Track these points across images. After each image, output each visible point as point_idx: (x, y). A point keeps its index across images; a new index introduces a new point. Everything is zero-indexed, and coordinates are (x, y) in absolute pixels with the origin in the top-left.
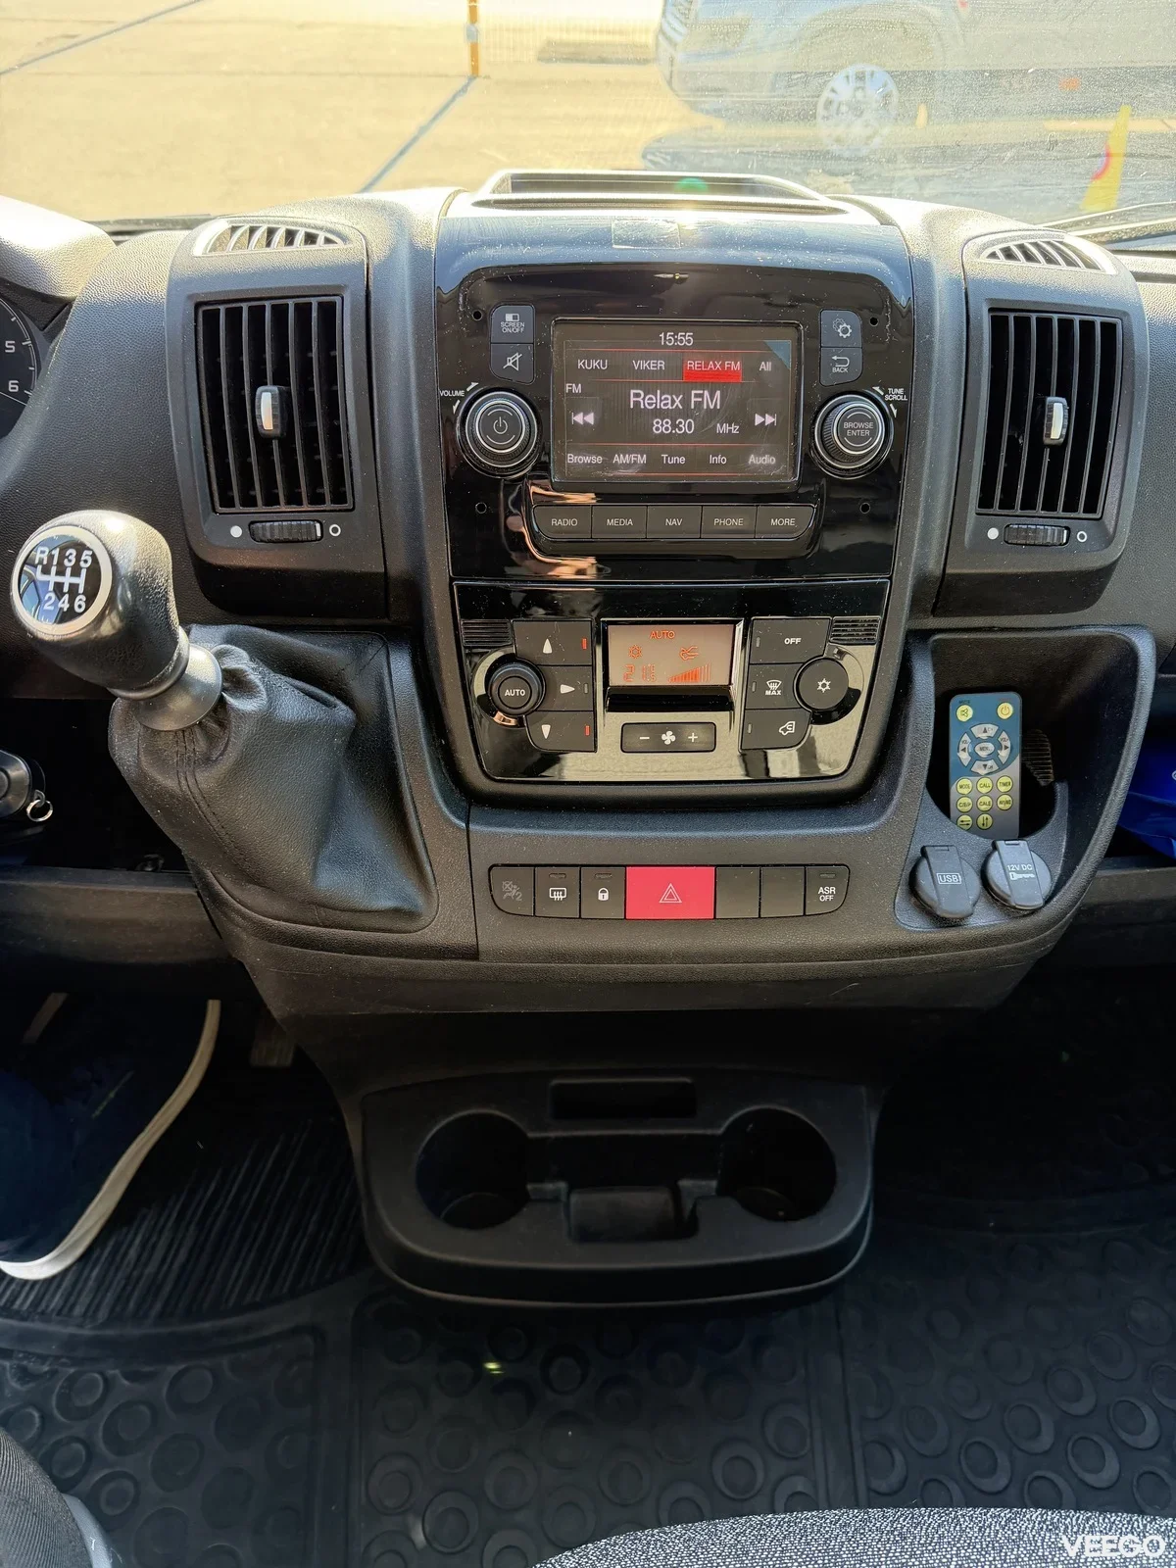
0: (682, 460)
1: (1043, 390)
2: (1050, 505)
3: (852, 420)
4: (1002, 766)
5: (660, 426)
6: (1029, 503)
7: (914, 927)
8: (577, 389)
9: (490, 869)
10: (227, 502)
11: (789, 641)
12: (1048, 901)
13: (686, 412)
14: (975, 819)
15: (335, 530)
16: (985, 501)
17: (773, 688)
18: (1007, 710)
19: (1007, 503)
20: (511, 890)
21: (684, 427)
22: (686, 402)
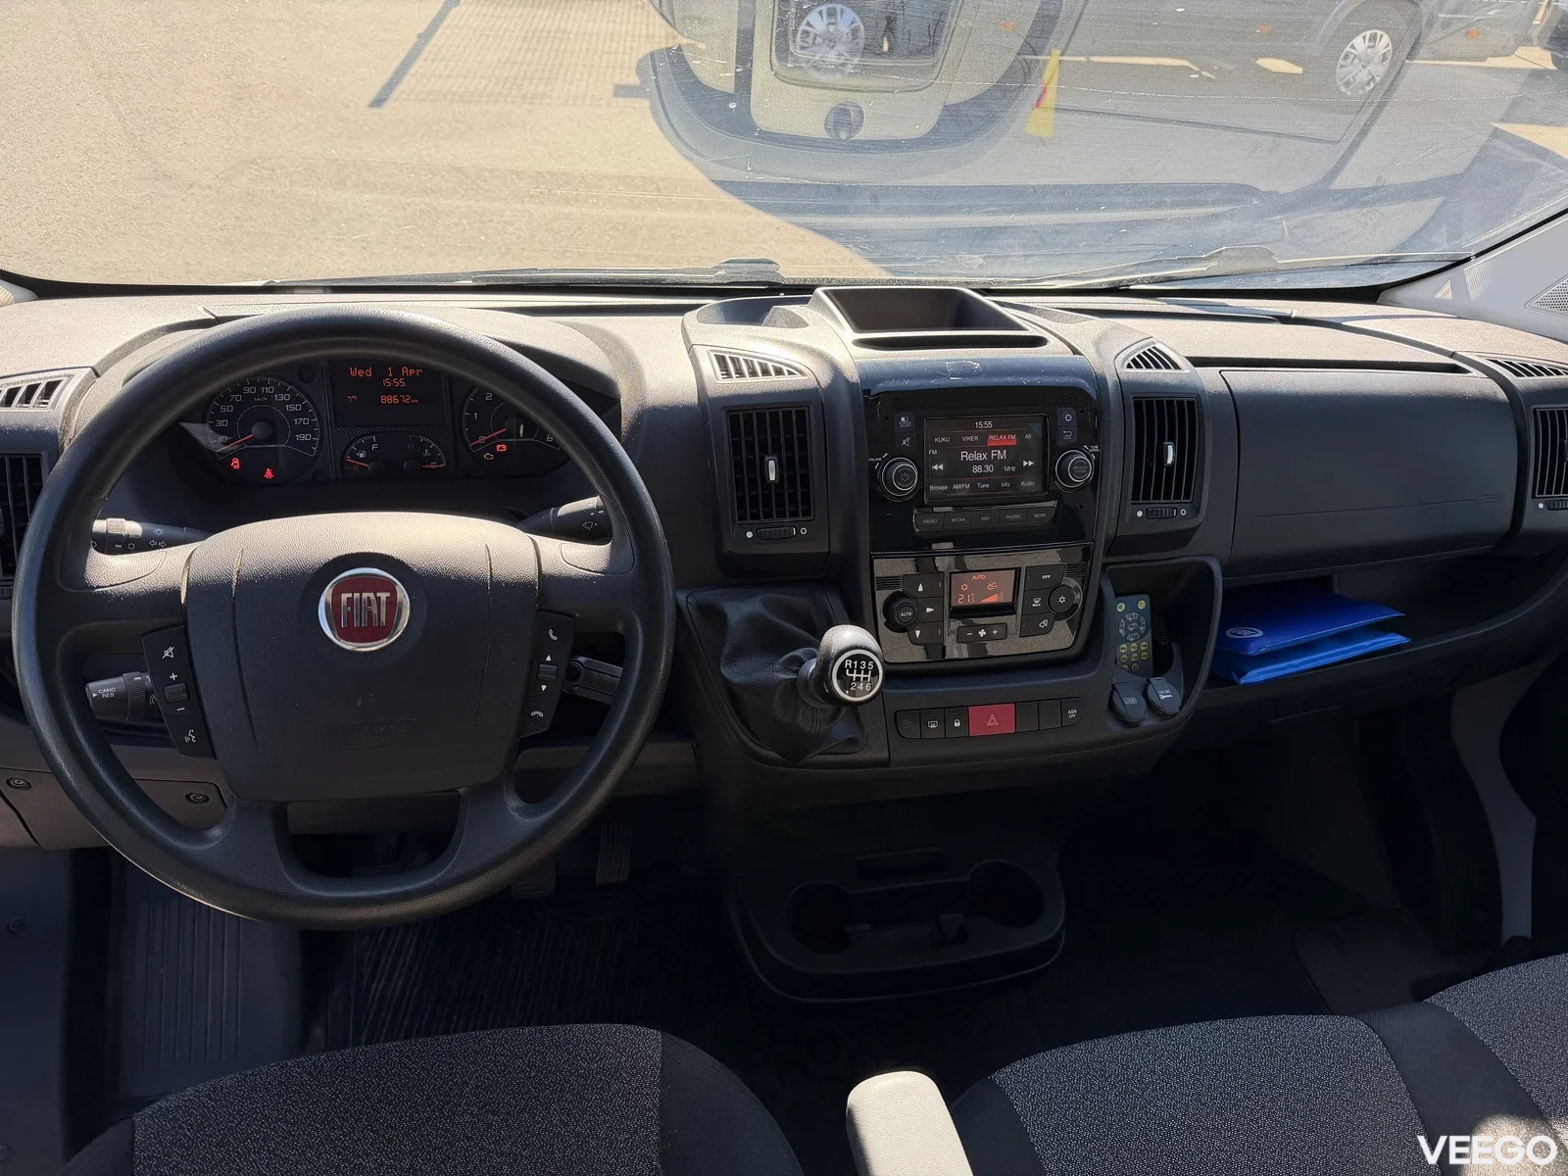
0: (987, 486)
1: (1162, 438)
2: (1167, 497)
3: (1077, 465)
4: (1142, 636)
5: (977, 469)
6: (1157, 496)
7: (1115, 729)
8: (935, 452)
9: (895, 714)
10: (742, 517)
11: (1044, 577)
12: (1180, 709)
13: (989, 461)
14: (1130, 667)
15: (804, 531)
16: (1135, 497)
17: (1037, 603)
18: (1142, 605)
19: (1146, 497)
20: (908, 727)
21: (988, 469)
22: (989, 456)
